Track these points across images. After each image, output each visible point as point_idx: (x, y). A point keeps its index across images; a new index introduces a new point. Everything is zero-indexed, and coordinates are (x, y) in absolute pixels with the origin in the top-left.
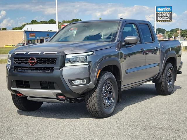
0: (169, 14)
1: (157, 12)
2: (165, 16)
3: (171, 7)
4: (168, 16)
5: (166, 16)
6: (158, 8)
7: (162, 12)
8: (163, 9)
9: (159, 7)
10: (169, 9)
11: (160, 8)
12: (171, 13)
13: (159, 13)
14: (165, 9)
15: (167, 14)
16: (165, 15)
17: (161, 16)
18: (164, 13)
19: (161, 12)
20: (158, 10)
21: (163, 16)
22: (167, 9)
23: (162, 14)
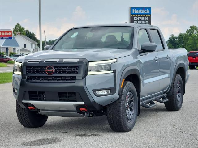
0: (148, 17)
1: (132, 15)
2: (142, 20)
3: (150, 9)
4: (146, 20)
5: (144, 21)
6: (133, 10)
7: (139, 15)
8: (139, 11)
9: (134, 8)
10: (148, 11)
11: (135, 10)
12: (151, 16)
13: (135, 16)
14: (142, 11)
15: (145, 17)
16: (142, 18)
17: (137, 20)
18: (141, 17)
19: (137, 15)
20: (133, 12)
21: (140, 20)
22: (144, 12)
23: (139, 17)
